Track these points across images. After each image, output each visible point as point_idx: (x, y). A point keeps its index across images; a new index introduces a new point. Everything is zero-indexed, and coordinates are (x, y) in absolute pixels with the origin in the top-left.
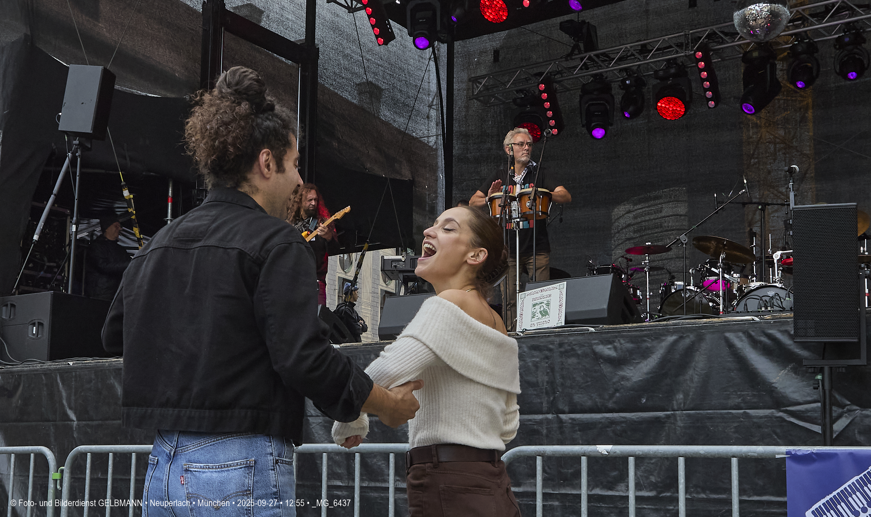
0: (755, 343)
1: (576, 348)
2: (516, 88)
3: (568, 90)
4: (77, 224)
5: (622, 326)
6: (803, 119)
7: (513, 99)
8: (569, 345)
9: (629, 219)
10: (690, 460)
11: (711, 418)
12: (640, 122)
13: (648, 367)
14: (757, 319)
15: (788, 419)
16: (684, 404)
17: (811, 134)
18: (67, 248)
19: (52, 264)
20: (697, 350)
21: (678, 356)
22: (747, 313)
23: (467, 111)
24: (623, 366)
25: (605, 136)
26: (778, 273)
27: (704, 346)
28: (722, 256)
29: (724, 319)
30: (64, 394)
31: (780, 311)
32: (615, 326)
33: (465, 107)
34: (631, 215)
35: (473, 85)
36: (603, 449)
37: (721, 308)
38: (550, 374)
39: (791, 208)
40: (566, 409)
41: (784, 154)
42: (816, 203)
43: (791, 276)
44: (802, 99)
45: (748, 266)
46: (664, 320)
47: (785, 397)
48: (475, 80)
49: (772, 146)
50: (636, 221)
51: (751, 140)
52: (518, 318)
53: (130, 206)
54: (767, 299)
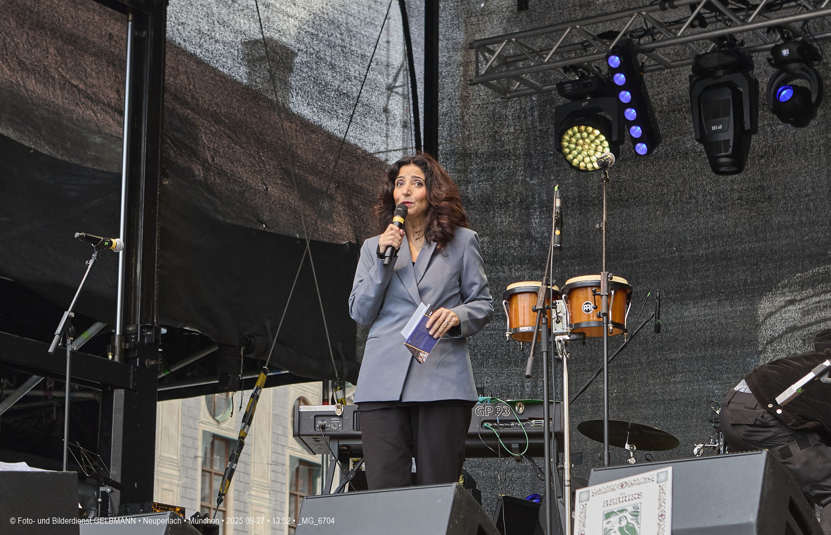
2: (563, 63)
7: (557, 84)
9: (792, 316)
33: (461, 99)
35: (477, 57)
48: (481, 46)
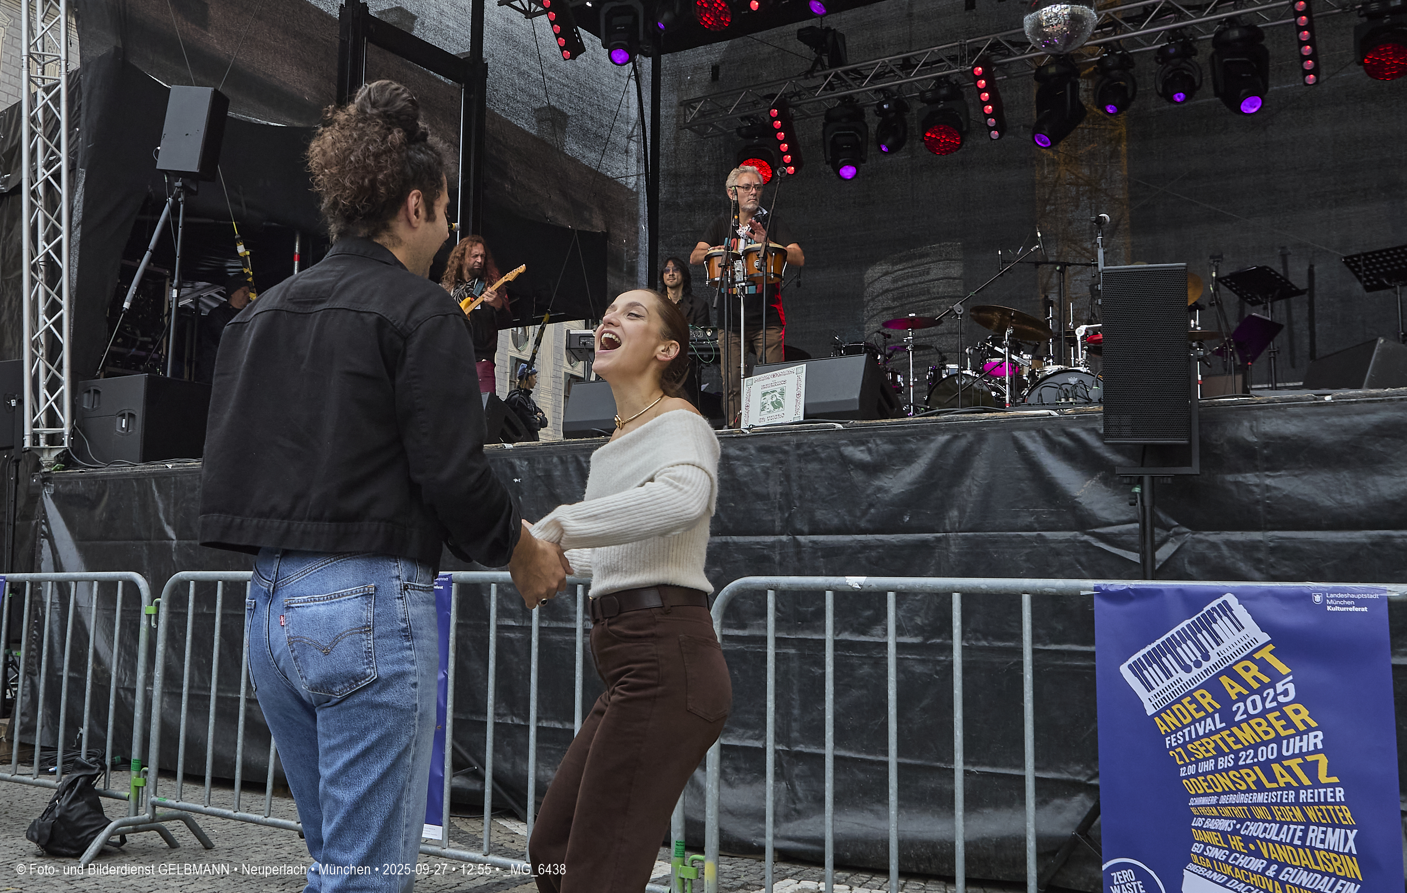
0: (1052, 446)
1: (819, 450)
2: (740, 115)
3: (809, 116)
4: (179, 288)
5: (878, 421)
6: (1114, 154)
7: (737, 129)
8: (809, 447)
9: (886, 282)
10: (968, 596)
11: (996, 542)
12: (901, 157)
13: (912, 475)
14: (1054, 413)
15: (1096, 544)
16: (960, 523)
17: (1125, 173)
18: (166, 318)
19: (146, 339)
20: (977, 454)
21: (951, 461)
22: (1042, 405)
23: (677, 144)
24: (879, 474)
25: (856, 176)
26: (1082, 354)
27: (986, 448)
28: (1009, 331)
29: (1012, 413)
30: (161, 506)
31: (1086, 403)
32: (869, 422)
33: (675, 139)
34: (889, 278)
35: (685, 111)
36: (854, 581)
37: (1007, 400)
38: (785, 483)
39: (1100, 270)
40: (806, 529)
41: (1089, 198)
42: (1132, 263)
43: (1099, 357)
44: (1112, 127)
45: (1043, 344)
46: (932, 415)
47: (1092, 516)
48: (687, 104)
49: (1073, 189)
50: (896, 285)
51: (1046, 181)
52: (743, 411)
53: (246, 266)
54: (1069, 388)
